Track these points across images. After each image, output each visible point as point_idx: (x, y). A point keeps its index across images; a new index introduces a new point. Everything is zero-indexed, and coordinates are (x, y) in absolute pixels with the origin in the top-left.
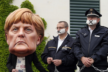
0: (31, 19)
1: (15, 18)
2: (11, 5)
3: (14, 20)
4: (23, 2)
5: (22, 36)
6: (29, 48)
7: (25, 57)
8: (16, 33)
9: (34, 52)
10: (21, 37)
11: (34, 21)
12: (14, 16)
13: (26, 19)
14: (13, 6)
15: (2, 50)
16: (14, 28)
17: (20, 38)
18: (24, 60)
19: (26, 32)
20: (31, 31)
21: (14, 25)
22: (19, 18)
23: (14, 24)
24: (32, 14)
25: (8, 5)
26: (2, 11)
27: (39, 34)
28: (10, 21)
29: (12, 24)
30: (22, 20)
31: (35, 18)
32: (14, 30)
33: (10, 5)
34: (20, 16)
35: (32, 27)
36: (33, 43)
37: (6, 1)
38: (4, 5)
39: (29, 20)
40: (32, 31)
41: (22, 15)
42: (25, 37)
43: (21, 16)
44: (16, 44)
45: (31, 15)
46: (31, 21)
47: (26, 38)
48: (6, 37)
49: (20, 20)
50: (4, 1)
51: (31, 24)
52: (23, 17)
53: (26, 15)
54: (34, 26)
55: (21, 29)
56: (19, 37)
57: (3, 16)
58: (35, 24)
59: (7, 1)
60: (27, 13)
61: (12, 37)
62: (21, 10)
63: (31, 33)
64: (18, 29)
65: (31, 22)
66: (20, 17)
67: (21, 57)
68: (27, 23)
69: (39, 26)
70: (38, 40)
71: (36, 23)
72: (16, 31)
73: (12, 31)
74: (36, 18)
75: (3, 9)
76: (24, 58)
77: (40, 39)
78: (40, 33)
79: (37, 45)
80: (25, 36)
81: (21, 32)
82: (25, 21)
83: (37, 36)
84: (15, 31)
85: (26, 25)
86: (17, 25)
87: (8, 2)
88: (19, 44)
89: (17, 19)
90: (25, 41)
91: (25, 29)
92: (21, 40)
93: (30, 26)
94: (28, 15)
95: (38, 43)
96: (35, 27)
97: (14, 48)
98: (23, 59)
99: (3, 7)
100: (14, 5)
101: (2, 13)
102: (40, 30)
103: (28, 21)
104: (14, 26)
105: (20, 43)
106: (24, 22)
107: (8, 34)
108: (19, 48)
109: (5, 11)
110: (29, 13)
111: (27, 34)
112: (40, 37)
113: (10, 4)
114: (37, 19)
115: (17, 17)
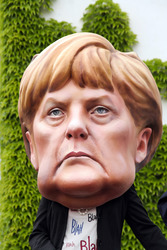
0: (108, 70)
1: (51, 69)
2: (47, 18)
3: (49, 77)
4: (91, 6)
5: (79, 135)
6: (106, 176)
7: (98, 209)
8: (57, 125)
9: (129, 191)
10: (76, 138)
11: (122, 77)
12: (47, 64)
13: (89, 70)
14: (54, 23)
15: (25, 183)
16: (50, 106)
17: (72, 139)
18: (95, 222)
19: (92, 119)
20: (110, 113)
21: (48, 96)
22: (64, 69)
23: (50, 92)
24: (111, 51)
25: (39, 22)
26: (18, 43)
27: (143, 123)
28: (34, 84)
29: (42, 93)
30: (76, 75)
31: (122, 67)
32: (49, 113)
33: (43, 20)
34: (69, 64)
35: (115, 99)
36: (120, 157)
37: (28, 7)
38: (23, 22)
39: (102, 75)
40: (116, 113)
41: (74, 59)
42: (89, 137)
43: (72, 62)
44: (59, 165)
45: (109, 54)
46: (110, 79)
47: (94, 139)
48: (28, 142)
49: (69, 76)
50: (22, 8)
51: (109, 88)
52: (80, 63)
53: (91, 56)
54: (122, 94)
55: (76, 110)
56: (69, 136)
57: (20, 64)
58: (125, 89)
59: (32, 7)
60: (94, 48)
61: (44, 141)
62: (71, 41)
63: (112, 119)
64: (63, 108)
65: (109, 82)
66: (68, 68)
67: (83, 209)
68: (95, 85)
69: (139, 95)
70: (141, 147)
71: (129, 84)
72: (58, 119)
73: (44, 117)
74: (129, 66)
75: (21, 38)
76: (94, 213)
77: (146, 141)
78: (144, 118)
79: (136, 163)
80: (90, 134)
81: (76, 119)
82: (87, 79)
83: (136, 130)
84: (54, 119)
85: (90, 93)
86: (60, 96)
87: (36, 10)
88: (73, 163)
89: (59, 75)
90: (93, 151)
91: (90, 106)
92: (75, 147)
93: (106, 97)
94: (96, 55)
95: (142, 155)
96: (127, 97)
97: (55, 178)
98: (90, 219)
99: (19, 31)
100: (59, 20)
101: (18, 50)
102: (145, 110)
103: (97, 77)
104: (51, 99)
105: (75, 159)
106: (83, 82)
107: (32, 132)
108: (71, 176)
109: (28, 42)
110: (102, 50)
111: (98, 126)
112: (146, 133)
113: (43, 16)
114: (131, 69)
115: (58, 68)
